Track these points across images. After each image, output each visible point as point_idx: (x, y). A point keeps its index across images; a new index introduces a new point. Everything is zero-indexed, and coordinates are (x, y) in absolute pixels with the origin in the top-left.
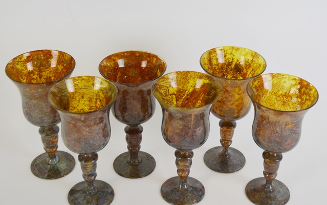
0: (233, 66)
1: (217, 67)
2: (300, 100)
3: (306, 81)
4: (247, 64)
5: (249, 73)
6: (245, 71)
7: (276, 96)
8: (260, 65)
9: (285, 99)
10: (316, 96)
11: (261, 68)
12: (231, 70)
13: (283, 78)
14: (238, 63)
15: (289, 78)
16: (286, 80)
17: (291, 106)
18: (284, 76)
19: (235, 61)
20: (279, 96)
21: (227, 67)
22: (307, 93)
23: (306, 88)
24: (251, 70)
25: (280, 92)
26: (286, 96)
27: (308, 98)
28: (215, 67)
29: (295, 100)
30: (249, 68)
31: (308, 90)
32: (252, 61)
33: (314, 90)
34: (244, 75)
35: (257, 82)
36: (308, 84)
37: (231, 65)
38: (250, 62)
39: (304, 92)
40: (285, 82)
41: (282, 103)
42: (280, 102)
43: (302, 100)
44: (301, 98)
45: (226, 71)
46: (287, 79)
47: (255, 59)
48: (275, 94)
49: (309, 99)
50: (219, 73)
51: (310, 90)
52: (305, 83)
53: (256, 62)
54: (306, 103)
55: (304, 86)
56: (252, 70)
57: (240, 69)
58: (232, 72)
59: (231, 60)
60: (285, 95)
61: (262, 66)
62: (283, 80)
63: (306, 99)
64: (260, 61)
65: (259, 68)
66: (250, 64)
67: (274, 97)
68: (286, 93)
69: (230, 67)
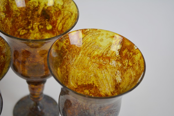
0: (40, 12)
1: (19, 14)
2: (120, 65)
3: (130, 41)
4: (57, 10)
5: (59, 21)
6: (54, 18)
7: (90, 57)
8: (72, 14)
9: (101, 61)
10: (142, 66)
11: (73, 18)
12: (38, 16)
13: (99, 34)
14: (46, 8)
15: (107, 34)
16: (104, 37)
17: (110, 70)
18: (101, 33)
19: (42, 5)
20: (94, 57)
21: (32, 13)
22: (130, 58)
23: (129, 51)
24: (61, 18)
25: (96, 53)
26: (103, 58)
27: (131, 64)
28: (16, 14)
29: (113, 63)
30: (59, 15)
31: (131, 53)
32: (63, 7)
33: (139, 55)
34: (53, 23)
35: (64, 42)
36: (132, 45)
37: (37, 10)
38: (60, 7)
39: (126, 55)
40: (102, 40)
41: (98, 66)
42: (95, 65)
43: (123, 65)
44: (122, 63)
45: (31, 18)
46: (105, 35)
47: (66, 5)
48: (89, 55)
49: (132, 67)
50: (22, 21)
51: (134, 54)
52: (128, 44)
53: (67, 9)
54: (128, 71)
55: (126, 47)
56: (63, 19)
57: (49, 16)
58: (39, 19)
59: (37, 5)
60: (102, 56)
61: (74, 15)
62: (99, 38)
63: (128, 65)
64: (71, 8)
65: (70, 17)
66: (60, 10)
67: (88, 58)
68: (103, 55)
69: (36, 13)
